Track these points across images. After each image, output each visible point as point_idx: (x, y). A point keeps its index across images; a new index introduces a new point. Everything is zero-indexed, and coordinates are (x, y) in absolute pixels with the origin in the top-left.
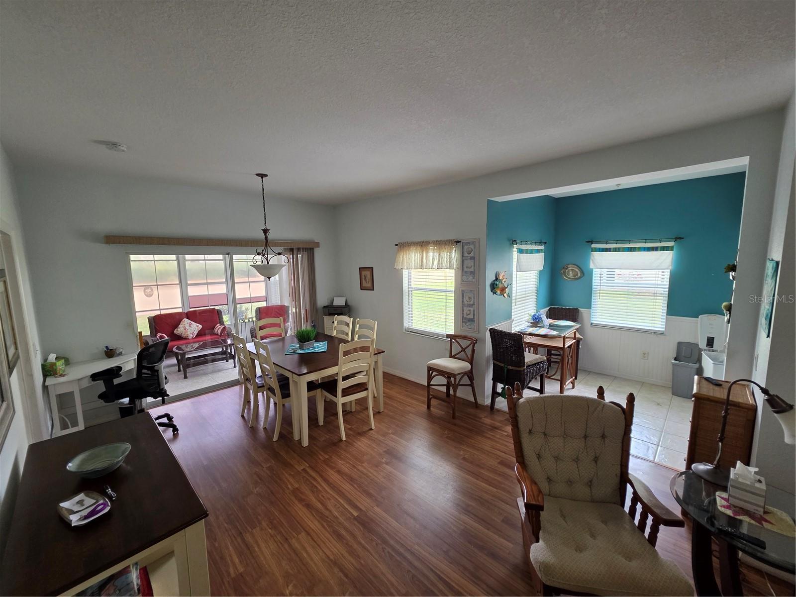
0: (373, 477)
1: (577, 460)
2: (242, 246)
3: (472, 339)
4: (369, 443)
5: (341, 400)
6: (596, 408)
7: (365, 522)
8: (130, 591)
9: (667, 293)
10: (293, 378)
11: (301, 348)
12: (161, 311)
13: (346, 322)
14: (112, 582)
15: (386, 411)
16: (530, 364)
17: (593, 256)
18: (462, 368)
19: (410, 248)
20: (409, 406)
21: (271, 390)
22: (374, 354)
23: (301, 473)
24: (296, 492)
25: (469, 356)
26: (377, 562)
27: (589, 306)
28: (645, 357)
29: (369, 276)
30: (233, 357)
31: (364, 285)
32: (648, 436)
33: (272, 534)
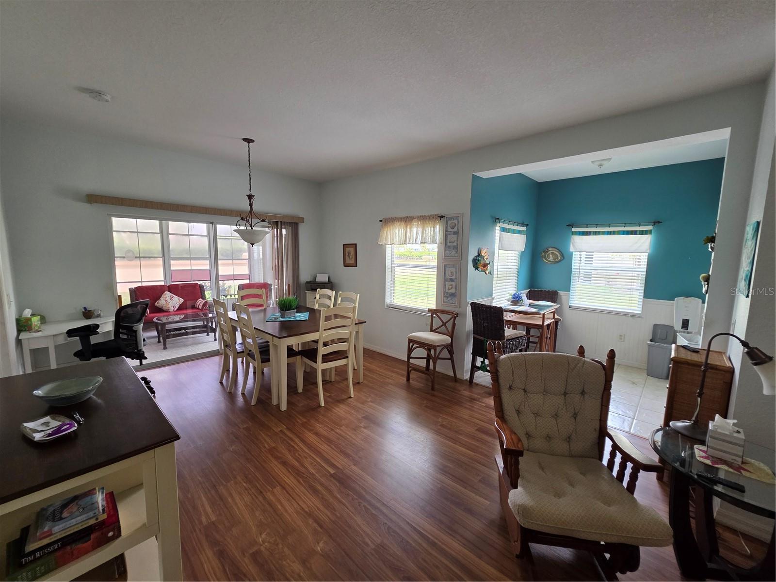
0: (351, 439)
1: (556, 416)
2: (226, 215)
3: (453, 313)
4: (347, 409)
5: (320, 366)
6: (577, 365)
7: (343, 480)
8: (94, 510)
9: (645, 276)
10: (273, 341)
11: (282, 316)
12: (143, 283)
13: (328, 295)
14: (76, 501)
15: (365, 382)
16: (510, 338)
17: (574, 239)
18: (442, 340)
19: (394, 224)
20: (388, 378)
21: (251, 355)
22: (356, 324)
23: (278, 434)
24: (272, 451)
25: (450, 330)
26: (352, 514)
27: (568, 289)
28: (621, 339)
29: (352, 253)
30: (214, 331)
31: (347, 262)
32: (624, 410)
33: (247, 487)
